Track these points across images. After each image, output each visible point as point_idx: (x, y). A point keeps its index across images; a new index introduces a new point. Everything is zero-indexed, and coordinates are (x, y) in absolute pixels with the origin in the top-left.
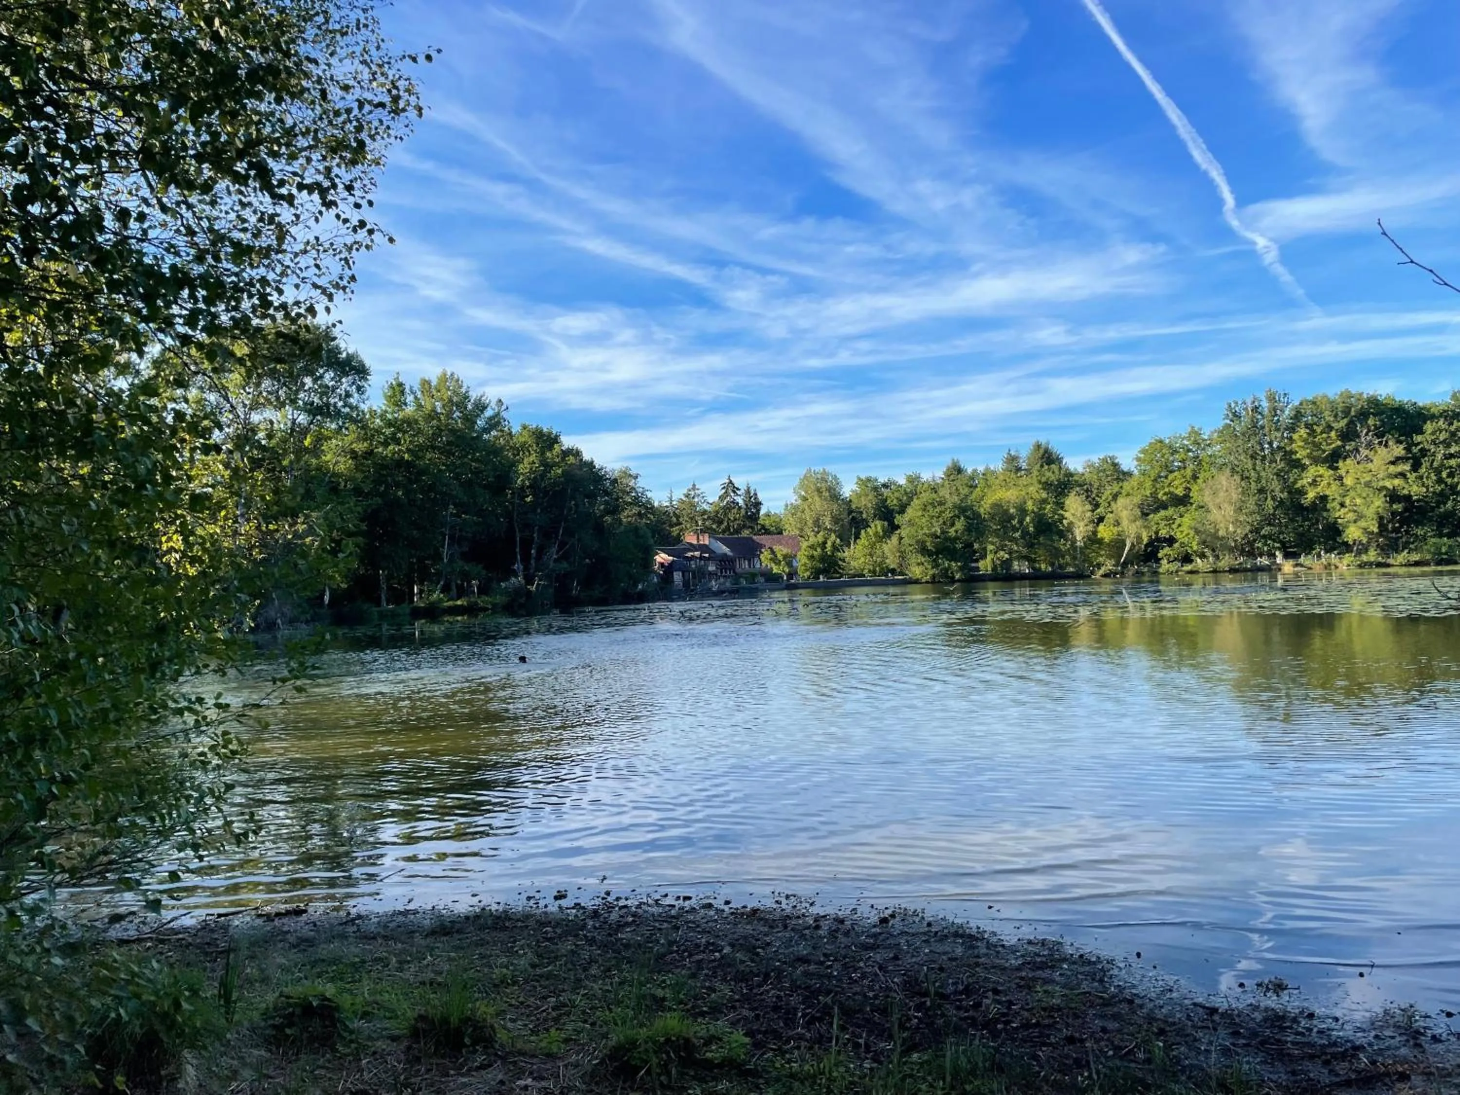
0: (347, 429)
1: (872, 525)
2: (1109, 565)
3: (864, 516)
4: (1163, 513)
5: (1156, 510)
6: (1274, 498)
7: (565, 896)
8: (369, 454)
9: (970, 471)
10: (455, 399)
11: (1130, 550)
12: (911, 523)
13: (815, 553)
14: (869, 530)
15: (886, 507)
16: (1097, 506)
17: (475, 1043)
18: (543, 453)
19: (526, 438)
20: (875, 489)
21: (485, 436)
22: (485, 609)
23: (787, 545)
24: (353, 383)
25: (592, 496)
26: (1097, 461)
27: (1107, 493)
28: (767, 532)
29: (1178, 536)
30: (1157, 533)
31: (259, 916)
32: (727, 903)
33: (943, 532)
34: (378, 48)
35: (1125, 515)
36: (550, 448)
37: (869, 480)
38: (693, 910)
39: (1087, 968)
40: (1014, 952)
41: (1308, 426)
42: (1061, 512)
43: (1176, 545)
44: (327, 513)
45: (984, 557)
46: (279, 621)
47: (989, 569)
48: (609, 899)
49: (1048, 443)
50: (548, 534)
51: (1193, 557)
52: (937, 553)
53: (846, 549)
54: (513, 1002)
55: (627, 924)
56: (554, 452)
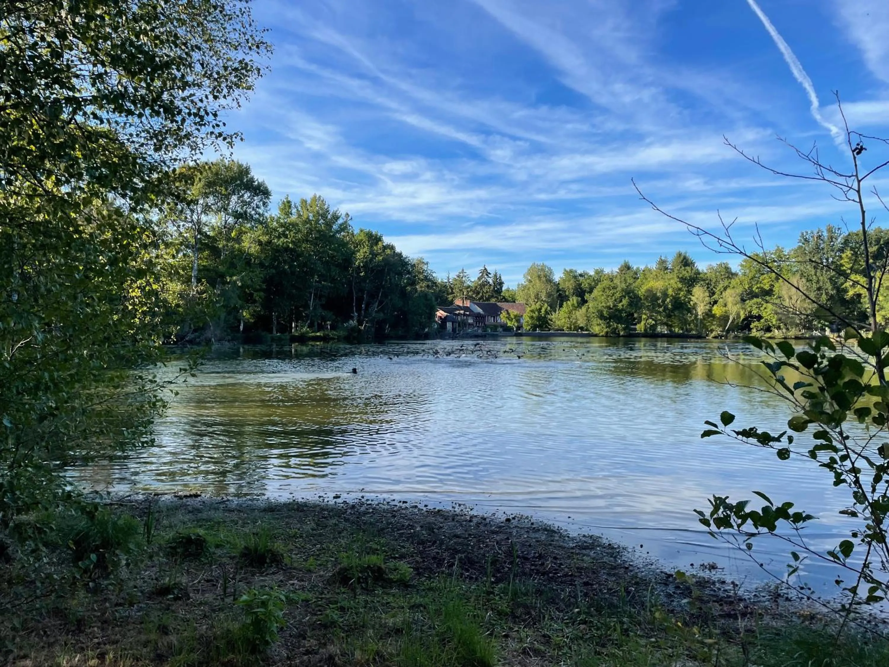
0: (256, 227)
1: (571, 299)
2: (718, 331)
3: (567, 293)
4: (755, 300)
5: (752, 298)
6: (827, 294)
7: (339, 497)
8: (269, 242)
9: (635, 268)
10: (321, 212)
11: (732, 322)
12: (595, 299)
13: (534, 315)
14: (568, 302)
15: (581, 289)
16: (714, 293)
17: (272, 562)
18: (372, 247)
19: (362, 237)
20: (575, 277)
21: (338, 235)
22: (333, 339)
23: (517, 309)
24: (261, 200)
25: (400, 274)
26: (715, 265)
27: (721, 286)
28: (506, 301)
29: (764, 315)
30: (750, 312)
31: (175, 496)
32: (426, 506)
33: (614, 306)
34: (250, 25)
35: (730, 300)
36: (377, 244)
37: (571, 271)
38: (406, 508)
39: (610, 551)
40: (573, 540)
41: (852, 249)
42: (690, 296)
43: (762, 321)
44: (243, 277)
45: (639, 322)
46: (213, 340)
47: (643, 330)
48: (363, 500)
49: (686, 253)
50: (373, 296)
51: (772, 329)
52: (610, 318)
53: (553, 313)
54: (298, 545)
55: (369, 513)
56: (379, 247)
